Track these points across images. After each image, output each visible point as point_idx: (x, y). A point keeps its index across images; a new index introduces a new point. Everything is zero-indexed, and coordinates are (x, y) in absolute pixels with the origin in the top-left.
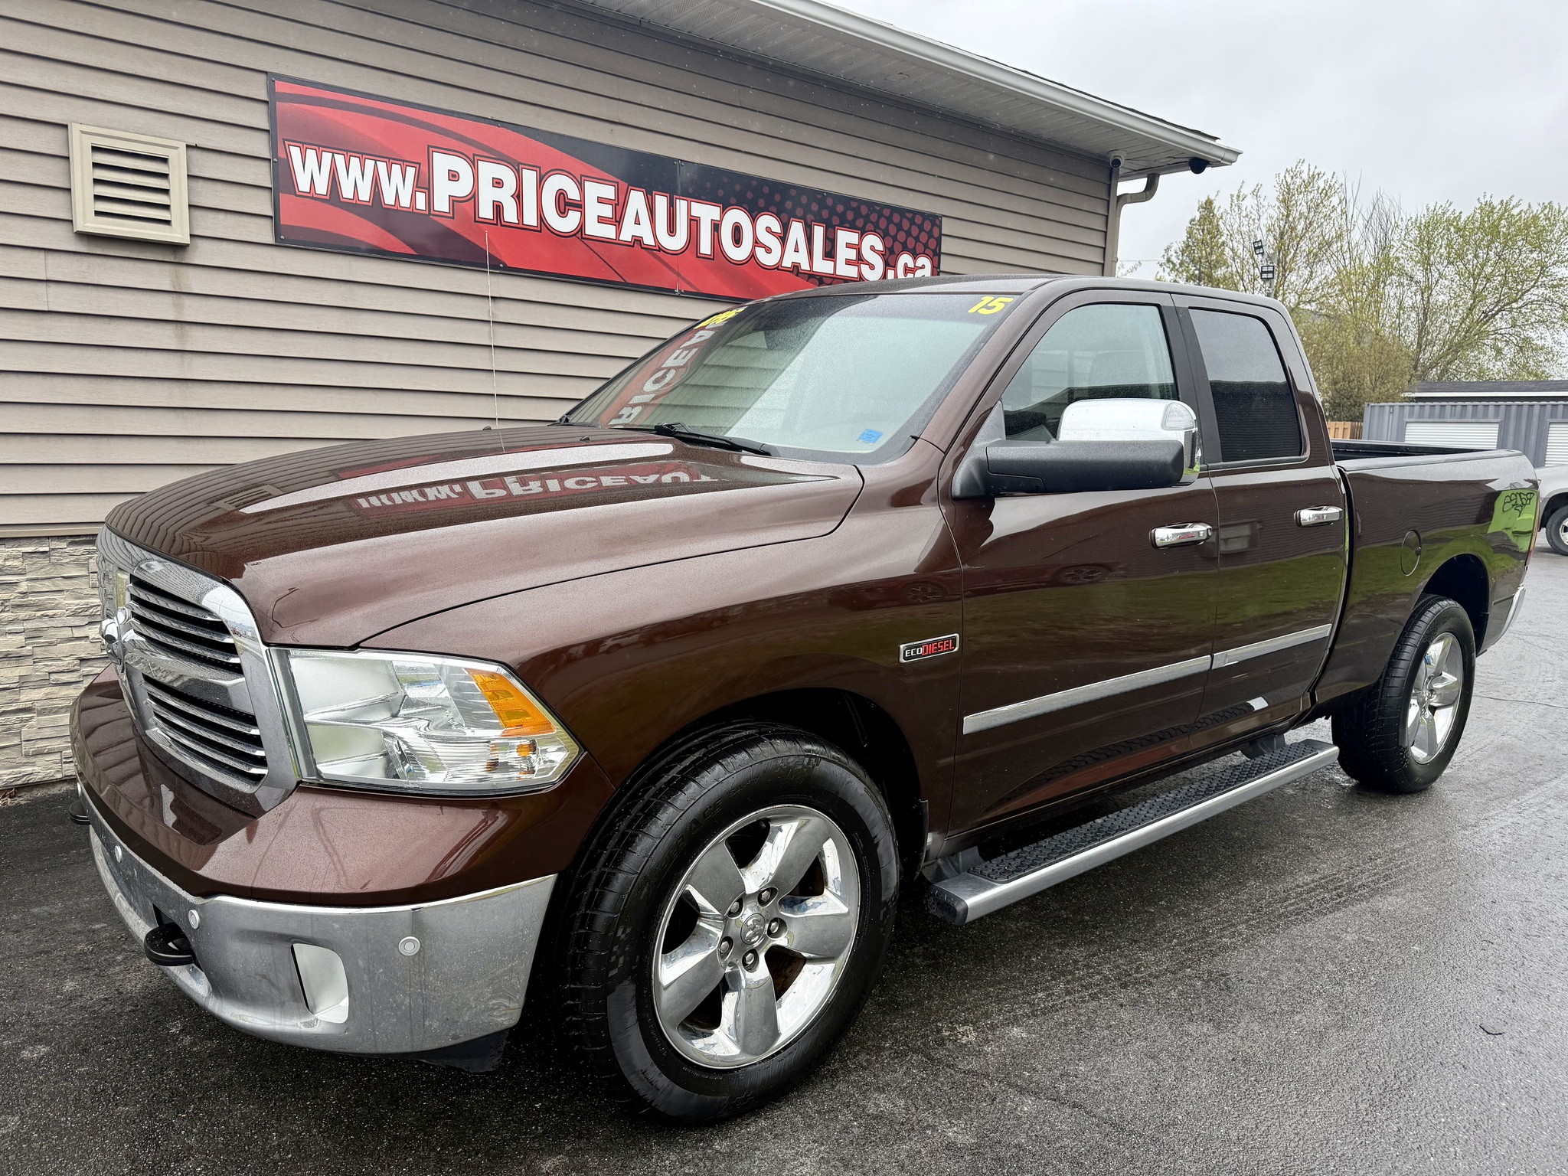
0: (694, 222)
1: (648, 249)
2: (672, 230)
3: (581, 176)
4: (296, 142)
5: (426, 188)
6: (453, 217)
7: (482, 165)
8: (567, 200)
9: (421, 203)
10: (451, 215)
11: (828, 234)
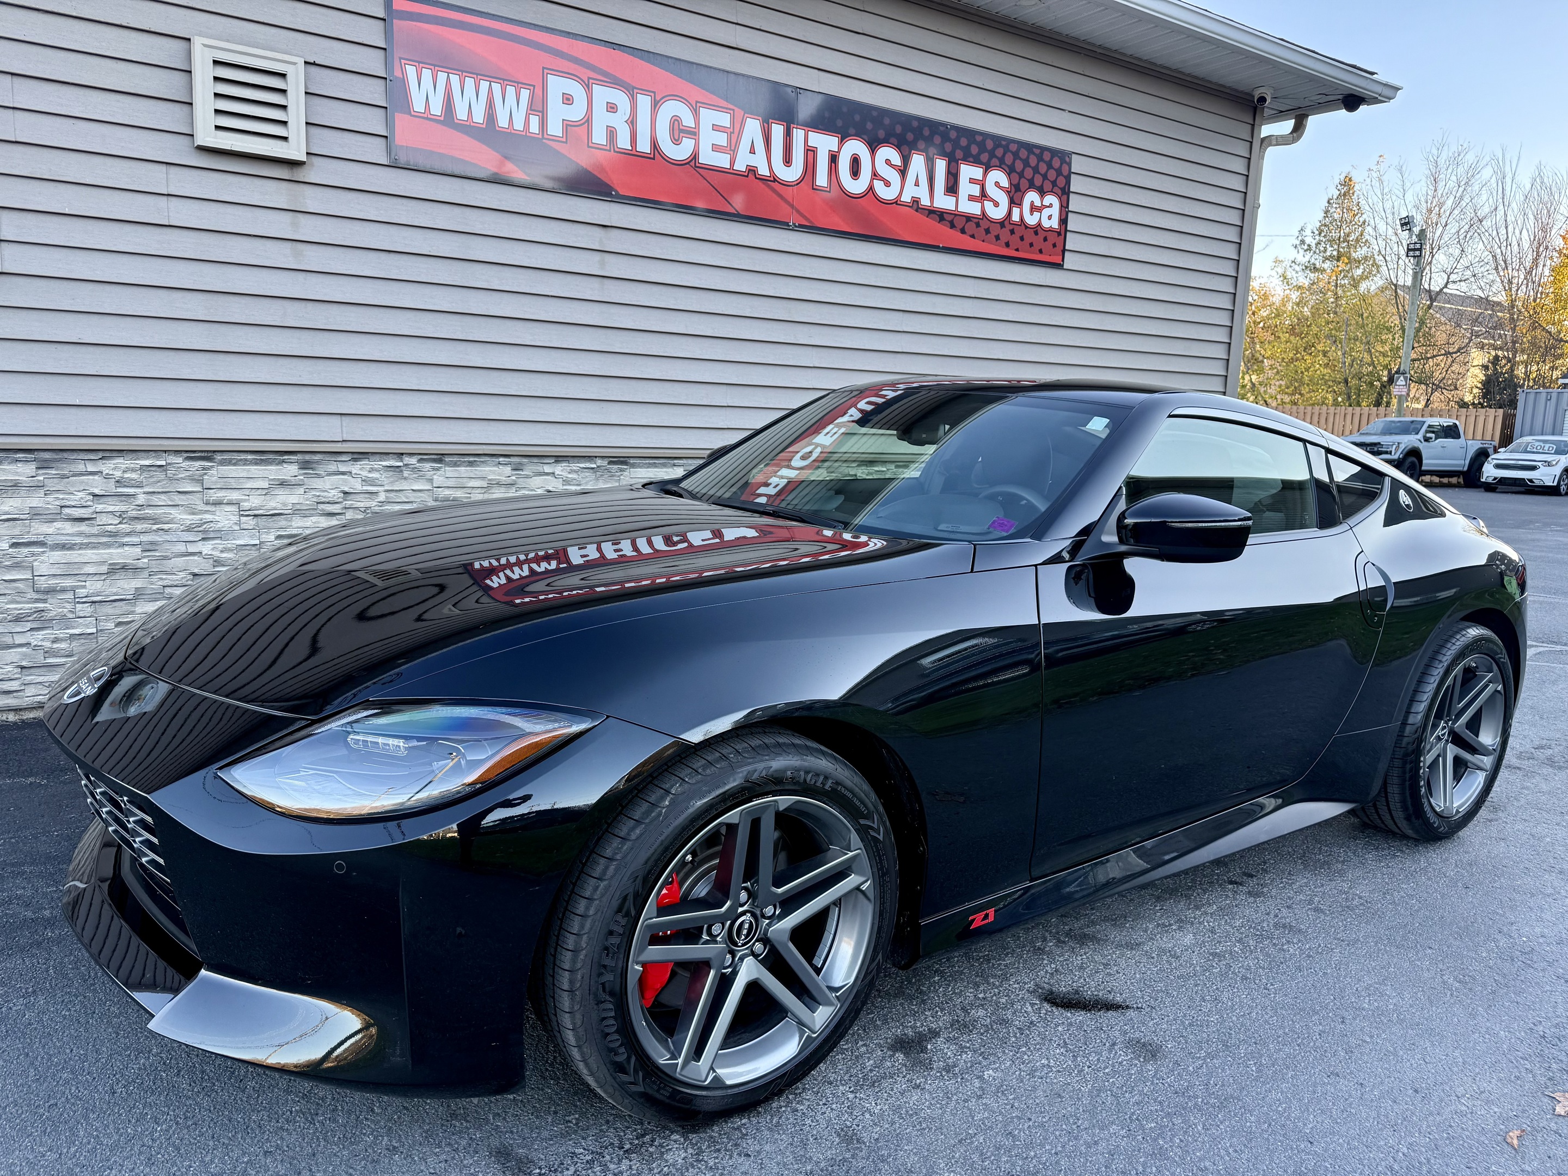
0: (811, 153)
1: (763, 179)
2: (788, 161)
3: (697, 102)
4: (412, 61)
5: (539, 111)
6: (566, 142)
7: (596, 88)
8: (681, 127)
9: (534, 127)
10: (564, 140)
11: (951, 166)
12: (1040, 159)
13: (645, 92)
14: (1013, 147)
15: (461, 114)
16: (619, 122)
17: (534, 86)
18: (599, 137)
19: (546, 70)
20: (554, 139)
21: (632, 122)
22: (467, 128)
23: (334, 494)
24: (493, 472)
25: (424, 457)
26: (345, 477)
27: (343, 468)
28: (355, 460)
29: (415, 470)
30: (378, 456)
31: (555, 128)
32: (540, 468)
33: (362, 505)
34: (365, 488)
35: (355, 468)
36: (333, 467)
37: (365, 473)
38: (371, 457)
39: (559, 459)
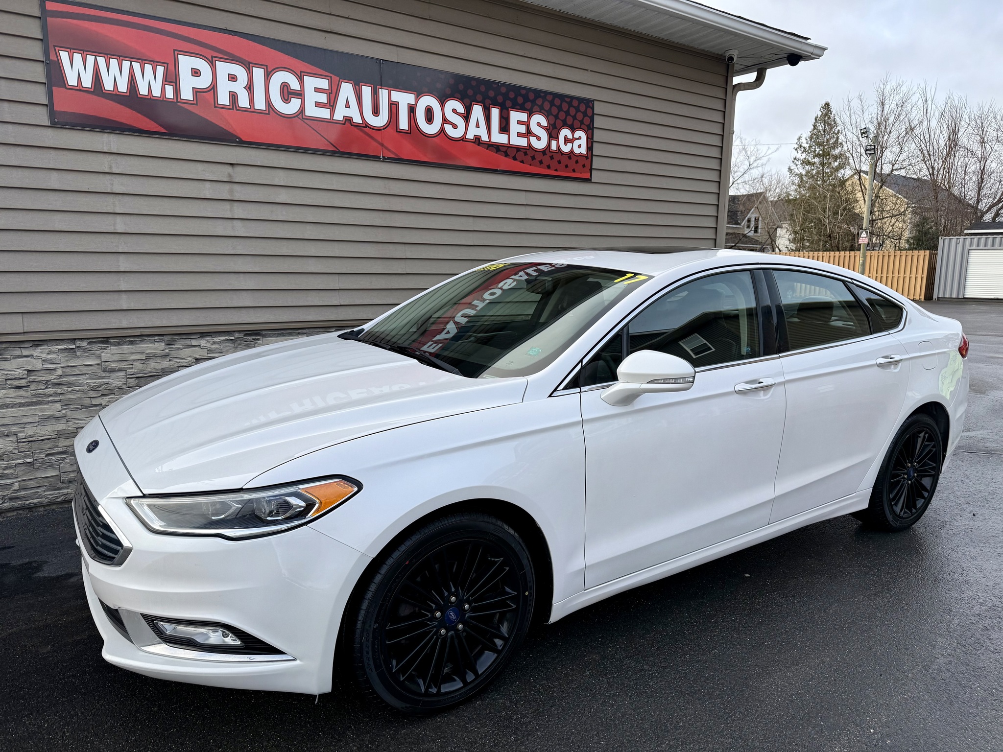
0: (394, 107)
1: (357, 126)
2: (376, 112)
3: (301, 72)
4: (65, 48)
5: (173, 82)
6: (197, 104)
7: (219, 64)
8: (289, 90)
9: (170, 93)
10: (195, 102)
11: (503, 113)
12: (570, 105)
13: (259, 65)
14: (550, 98)
15: (108, 86)
16: (239, 87)
17: (167, 64)
18: (223, 99)
19: (177, 52)
20: (187, 102)
21: (250, 88)
22: (115, 96)
23: (19, 372)
24: (150, 348)
25: (92, 341)
26: (29, 359)
27: (25, 353)
28: (37, 346)
29: (85, 350)
30: (54, 342)
31: (187, 94)
32: (188, 342)
33: (44, 379)
34: (45, 366)
35: (36, 352)
36: (17, 352)
37: (44, 355)
38: (49, 344)
39: (203, 335)
